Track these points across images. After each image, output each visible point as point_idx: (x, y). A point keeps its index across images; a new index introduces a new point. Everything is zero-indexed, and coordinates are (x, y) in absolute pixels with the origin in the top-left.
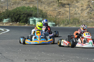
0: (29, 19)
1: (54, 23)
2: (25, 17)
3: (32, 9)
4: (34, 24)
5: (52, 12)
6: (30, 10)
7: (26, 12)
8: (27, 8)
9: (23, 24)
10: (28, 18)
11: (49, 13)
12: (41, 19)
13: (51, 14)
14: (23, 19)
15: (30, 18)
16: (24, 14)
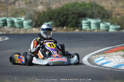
0: (81, 21)
1: (119, 27)
2: (75, 18)
3: (88, 6)
4: (88, 29)
5: (122, 9)
6: (84, 7)
7: (76, 11)
8: (80, 5)
9: (72, 29)
10: (79, 20)
11: (118, 11)
12: (99, 21)
13: (120, 13)
14: (72, 22)
15: (83, 19)
16: (73, 13)
